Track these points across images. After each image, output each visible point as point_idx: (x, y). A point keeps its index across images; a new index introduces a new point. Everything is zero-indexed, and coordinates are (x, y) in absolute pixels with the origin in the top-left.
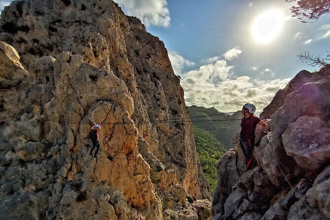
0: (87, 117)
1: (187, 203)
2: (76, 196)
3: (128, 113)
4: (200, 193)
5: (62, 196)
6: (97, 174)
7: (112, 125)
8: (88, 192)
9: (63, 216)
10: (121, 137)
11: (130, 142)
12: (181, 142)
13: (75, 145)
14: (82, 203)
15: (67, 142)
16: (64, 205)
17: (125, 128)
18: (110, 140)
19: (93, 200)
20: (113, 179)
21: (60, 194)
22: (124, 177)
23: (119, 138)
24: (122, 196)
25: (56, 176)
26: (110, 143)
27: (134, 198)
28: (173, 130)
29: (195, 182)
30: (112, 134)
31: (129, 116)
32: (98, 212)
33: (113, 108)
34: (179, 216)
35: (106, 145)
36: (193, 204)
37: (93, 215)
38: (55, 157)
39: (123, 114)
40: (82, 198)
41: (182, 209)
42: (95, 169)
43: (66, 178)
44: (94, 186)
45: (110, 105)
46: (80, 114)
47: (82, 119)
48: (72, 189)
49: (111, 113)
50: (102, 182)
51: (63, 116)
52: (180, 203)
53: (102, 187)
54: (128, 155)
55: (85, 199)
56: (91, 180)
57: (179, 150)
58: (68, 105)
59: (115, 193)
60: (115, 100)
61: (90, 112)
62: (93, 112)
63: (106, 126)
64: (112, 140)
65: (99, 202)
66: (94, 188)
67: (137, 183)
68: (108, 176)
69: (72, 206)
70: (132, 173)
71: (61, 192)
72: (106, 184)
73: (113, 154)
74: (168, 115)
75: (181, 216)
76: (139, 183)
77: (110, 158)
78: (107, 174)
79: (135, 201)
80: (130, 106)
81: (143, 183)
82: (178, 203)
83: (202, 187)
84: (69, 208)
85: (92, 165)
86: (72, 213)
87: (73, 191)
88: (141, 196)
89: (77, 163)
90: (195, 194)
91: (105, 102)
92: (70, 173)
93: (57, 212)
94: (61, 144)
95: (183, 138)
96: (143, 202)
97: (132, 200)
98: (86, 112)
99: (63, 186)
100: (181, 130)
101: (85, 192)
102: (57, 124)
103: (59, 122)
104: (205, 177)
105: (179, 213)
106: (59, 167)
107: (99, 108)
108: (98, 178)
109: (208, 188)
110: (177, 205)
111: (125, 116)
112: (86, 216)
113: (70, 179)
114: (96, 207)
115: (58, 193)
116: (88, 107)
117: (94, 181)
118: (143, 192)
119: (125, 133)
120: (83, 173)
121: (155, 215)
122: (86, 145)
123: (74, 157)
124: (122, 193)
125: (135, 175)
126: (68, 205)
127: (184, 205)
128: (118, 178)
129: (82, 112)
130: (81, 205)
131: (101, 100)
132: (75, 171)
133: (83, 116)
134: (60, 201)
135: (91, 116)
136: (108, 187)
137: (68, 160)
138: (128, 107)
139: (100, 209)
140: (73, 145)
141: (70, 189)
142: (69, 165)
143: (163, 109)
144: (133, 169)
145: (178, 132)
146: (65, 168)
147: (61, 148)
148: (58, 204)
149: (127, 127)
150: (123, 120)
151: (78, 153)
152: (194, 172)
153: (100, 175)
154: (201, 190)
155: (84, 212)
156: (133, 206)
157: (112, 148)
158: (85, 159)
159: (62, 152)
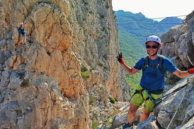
0: (30, 17)
1: (109, 103)
2: (20, 83)
3: (65, 15)
4: (122, 96)
5: (9, 82)
6: (38, 65)
7: (51, 25)
8: (30, 80)
9: (10, 98)
10: (59, 35)
11: (66, 40)
12: (106, 46)
13: (19, 40)
14: (25, 89)
15: (13, 38)
16: (11, 89)
17: (62, 28)
18: (49, 38)
19: (34, 87)
20: (50, 71)
21: (7, 80)
22: (59, 70)
23: (56, 37)
24: (57, 86)
25: (4, 66)
26: (49, 41)
27: (67, 89)
28: (99, 34)
29: (117, 85)
30: (50, 33)
31: (65, 19)
32: (38, 97)
33: (52, 10)
34: (101, 114)
35: (46, 42)
36: (114, 105)
37: (33, 99)
38: (2, 49)
39: (60, 16)
40: (25, 84)
41: (104, 108)
42: (36, 61)
43: (12, 67)
44: (35, 76)
45: (50, 7)
46: (24, 14)
47: (25, 18)
48: (17, 77)
49: (51, 14)
50: (41, 73)
51: (8, 15)
52: (102, 102)
53: (41, 77)
54: (63, 52)
55: (28, 86)
56: (33, 70)
57: (104, 52)
58: (13, 6)
59: (51, 83)
60: (54, 3)
61: (32, 12)
62: (36, 13)
63: (46, 26)
64: (50, 38)
65: (39, 89)
66: (35, 77)
67: (70, 76)
68: (47, 69)
69: (17, 90)
70: (66, 67)
71: (9, 78)
72: (45, 75)
73: (51, 50)
74: (96, 19)
75: (103, 115)
76: (71, 77)
77: (49, 53)
78: (45, 66)
79: (67, 92)
80: (66, 8)
81: (75, 77)
82: (101, 102)
83: (124, 90)
84: (15, 92)
85: (34, 58)
86: (17, 96)
87: (18, 78)
88: (72, 88)
89: (21, 55)
90: (117, 97)
91: (46, 5)
92: (15, 64)
93: (5, 95)
94: (7, 39)
95: (109, 42)
96: (73, 93)
97: (65, 90)
98: (29, 13)
99: (10, 73)
100: (107, 34)
101: (28, 80)
102: (4, 22)
103: (6, 20)
104: (127, 81)
105: (101, 111)
106: (6, 58)
107: (40, 9)
108: (39, 69)
109: (130, 92)
110: (99, 104)
111: (63, 18)
112: (28, 100)
113: (15, 68)
114: (36, 93)
115: (5, 79)
116: (31, 8)
117: (35, 72)
118: (74, 84)
119: (62, 33)
120: (26, 64)
121: (83, 105)
122: (29, 41)
123: (19, 50)
124: (57, 83)
125: (68, 69)
126: (14, 90)
127: (106, 104)
128: (55, 70)
129: (26, 12)
130: (24, 90)
131: (42, 2)
132: (19, 62)
133: (26, 16)
134: (7, 86)
135: (33, 17)
136: (46, 78)
137: (14, 52)
138: (65, 9)
139: (40, 95)
140: (18, 40)
141: (15, 77)
142: (15, 57)
143: (91, 13)
144: (67, 65)
145: (104, 36)
146: (11, 59)
147: (8, 42)
148: (6, 88)
149: (64, 28)
150: (61, 21)
151: (22, 48)
152: (117, 75)
153: (40, 67)
154: (123, 93)
155: (27, 96)
156: (65, 96)
157: (50, 45)
158: (28, 52)
159: (8, 46)
